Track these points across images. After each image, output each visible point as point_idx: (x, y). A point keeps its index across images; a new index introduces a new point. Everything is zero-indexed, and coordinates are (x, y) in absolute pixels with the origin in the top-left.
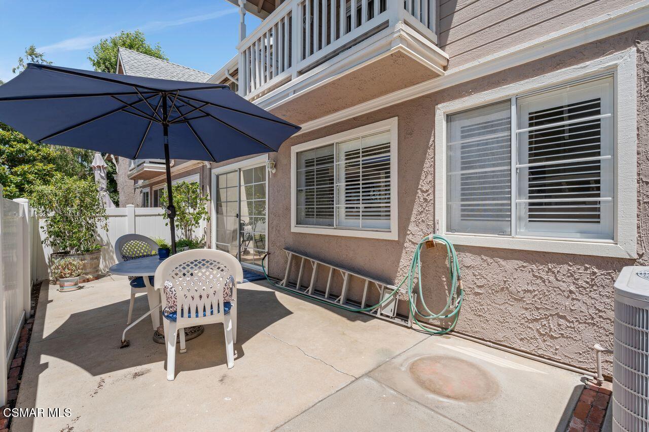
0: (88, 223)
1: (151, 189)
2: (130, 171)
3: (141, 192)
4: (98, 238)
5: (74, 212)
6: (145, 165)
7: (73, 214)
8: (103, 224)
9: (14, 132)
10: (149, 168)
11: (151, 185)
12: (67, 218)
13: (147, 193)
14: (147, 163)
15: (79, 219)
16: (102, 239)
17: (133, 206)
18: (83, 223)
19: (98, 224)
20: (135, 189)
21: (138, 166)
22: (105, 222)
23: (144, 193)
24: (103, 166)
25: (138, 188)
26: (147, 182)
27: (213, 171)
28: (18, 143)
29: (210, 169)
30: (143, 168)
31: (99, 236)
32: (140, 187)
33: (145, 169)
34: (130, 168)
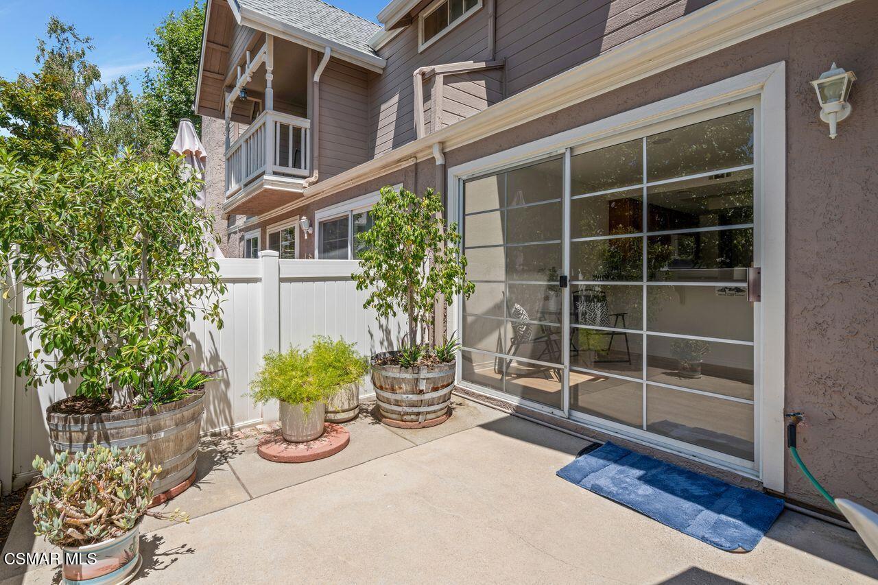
0: (165, 300)
1: (264, 232)
2: (228, 198)
3: (242, 239)
4: (189, 342)
5: (124, 265)
6: (265, 177)
7: (122, 273)
8: (209, 305)
9: (36, 140)
10: (272, 184)
11: (263, 226)
12: (103, 286)
13: (256, 240)
14: (269, 174)
15: (140, 288)
16: (198, 344)
17: (277, 253)
18: (152, 304)
19: (199, 305)
20: (229, 235)
21: (246, 185)
22: (213, 299)
23: (249, 241)
24: (198, 153)
25: (235, 233)
26: (255, 220)
27: (453, 172)
28: (42, 157)
29: (445, 168)
30: (262, 185)
31: (193, 336)
32: (240, 231)
33: (265, 186)
34: (228, 193)
